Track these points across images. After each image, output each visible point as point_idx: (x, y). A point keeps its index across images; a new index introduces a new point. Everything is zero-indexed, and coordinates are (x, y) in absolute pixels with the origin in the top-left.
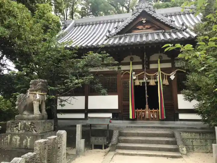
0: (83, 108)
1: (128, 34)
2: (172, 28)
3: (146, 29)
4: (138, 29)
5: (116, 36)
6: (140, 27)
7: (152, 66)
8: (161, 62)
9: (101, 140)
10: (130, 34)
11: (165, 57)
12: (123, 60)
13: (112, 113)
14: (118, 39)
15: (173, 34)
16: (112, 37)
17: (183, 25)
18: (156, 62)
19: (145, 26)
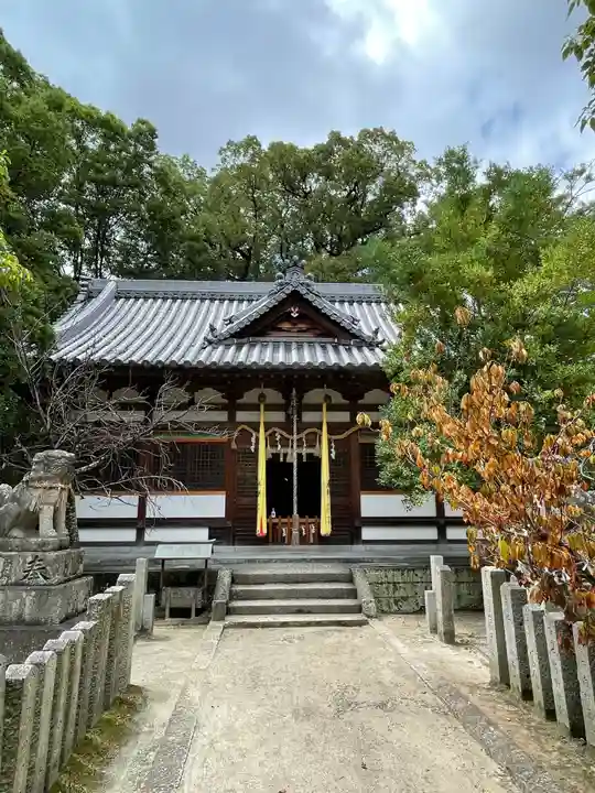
0: (134, 515)
1: (257, 339)
2: (354, 336)
3: (298, 331)
4: (281, 330)
5: (228, 342)
6: (286, 326)
7: (308, 417)
8: (328, 410)
9: (189, 596)
10: (262, 339)
11: (337, 398)
12: (242, 397)
13: (210, 529)
14: (233, 348)
15: (355, 351)
16: (220, 342)
17: (376, 332)
18: (318, 408)
19: (295, 324)
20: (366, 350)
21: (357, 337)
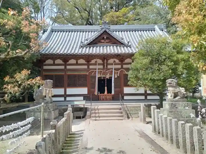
0: (63, 94)
1: (94, 45)
2: (122, 44)
3: (106, 43)
4: (101, 42)
5: (87, 46)
6: (103, 41)
7: (109, 67)
8: (114, 65)
10: (96, 45)
11: (117, 61)
12: (91, 62)
13: (84, 97)
14: (88, 48)
15: (122, 48)
16: (84, 46)
17: (129, 42)
18: (112, 64)
19: (105, 40)
20: (125, 47)
21: (123, 44)
